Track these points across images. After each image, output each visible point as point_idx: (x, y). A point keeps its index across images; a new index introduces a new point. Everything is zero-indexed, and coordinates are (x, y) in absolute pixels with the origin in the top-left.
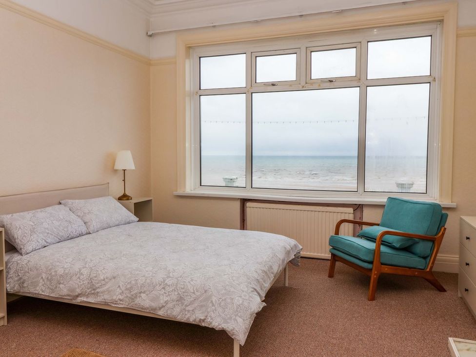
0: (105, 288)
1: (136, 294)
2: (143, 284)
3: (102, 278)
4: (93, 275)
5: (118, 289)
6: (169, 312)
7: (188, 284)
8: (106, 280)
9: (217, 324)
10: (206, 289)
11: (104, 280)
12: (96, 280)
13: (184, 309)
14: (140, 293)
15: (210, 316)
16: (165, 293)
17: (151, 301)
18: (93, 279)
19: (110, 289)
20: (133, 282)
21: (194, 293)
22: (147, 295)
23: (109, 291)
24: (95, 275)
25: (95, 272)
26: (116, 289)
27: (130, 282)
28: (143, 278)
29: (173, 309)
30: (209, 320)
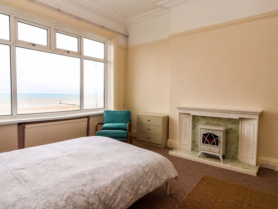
0: (118, 199)
1: (137, 189)
2: (137, 180)
3: (111, 194)
4: (103, 198)
5: (128, 194)
6: (155, 186)
7: (154, 166)
8: (116, 194)
9: (174, 176)
10: (161, 163)
11: (114, 195)
12: (108, 200)
13: (160, 179)
14: (139, 186)
15: (170, 175)
16: (149, 177)
17: (146, 187)
18: (106, 201)
19: (123, 197)
20: (132, 182)
21: (159, 168)
22: (142, 185)
23: (122, 200)
24: (105, 196)
25: (103, 194)
26: (126, 195)
27: (131, 183)
28: (135, 176)
29: (156, 183)
30: (170, 177)
